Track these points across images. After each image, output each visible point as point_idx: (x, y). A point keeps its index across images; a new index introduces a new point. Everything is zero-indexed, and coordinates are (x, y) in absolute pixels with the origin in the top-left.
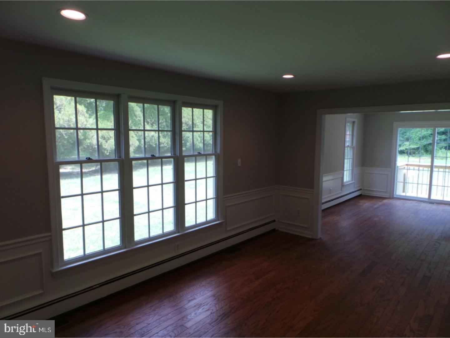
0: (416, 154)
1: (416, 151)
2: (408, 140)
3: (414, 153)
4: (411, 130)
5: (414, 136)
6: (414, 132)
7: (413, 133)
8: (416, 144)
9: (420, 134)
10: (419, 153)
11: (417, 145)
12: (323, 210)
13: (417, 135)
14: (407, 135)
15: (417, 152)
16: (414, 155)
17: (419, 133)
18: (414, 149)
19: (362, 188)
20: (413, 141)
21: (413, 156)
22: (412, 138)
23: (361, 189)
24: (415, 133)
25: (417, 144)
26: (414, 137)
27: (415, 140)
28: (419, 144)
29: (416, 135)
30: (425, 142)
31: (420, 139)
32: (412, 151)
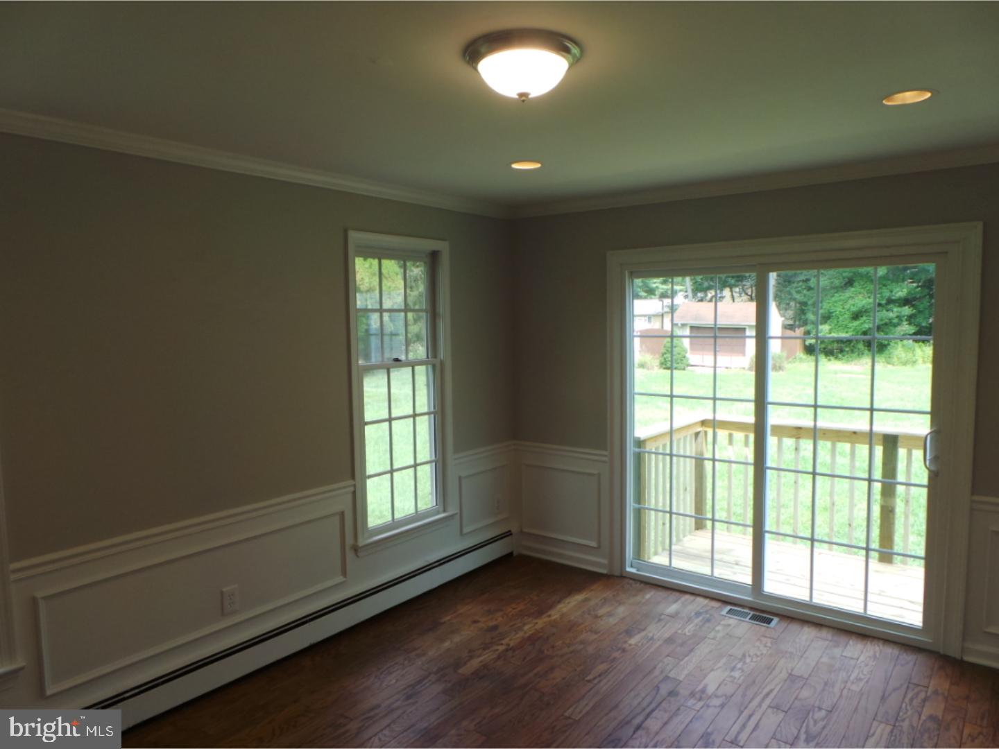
0: (845, 353)
1: (846, 346)
2: (827, 318)
3: (841, 351)
4: (833, 296)
5: (839, 309)
6: (840, 300)
7: (836, 302)
8: (843, 329)
9: (854, 305)
10: (852, 351)
11: (847, 332)
13: (847, 307)
14: (824, 307)
15: (847, 349)
16: (840, 356)
17: (851, 302)
18: (840, 341)
19: (514, 531)
20: (838, 322)
21: (840, 359)
22: (834, 314)
23: (508, 534)
24: (841, 303)
25: (846, 330)
26: (840, 312)
27: (841, 319)
28: (852, 330)
29: (843, 308)
30: (865, 323)
31: (856, 316)
32: (835, 345)
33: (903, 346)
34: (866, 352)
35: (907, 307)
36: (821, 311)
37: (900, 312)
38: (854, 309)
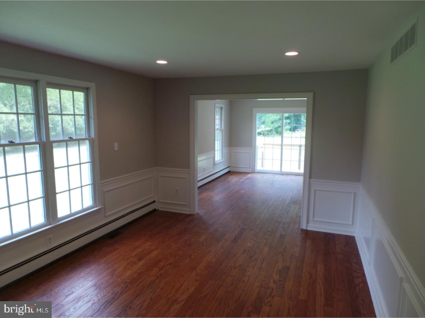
2: (263, 123)
3: (268, 134)
4: (265, 115)
5: (267, 120)
6: (268, 117)
7: (266, 117)
9: (272, 119)
10: (272, 134)
11: (270, 128)
12: (199, 188)
13: (270, 119)
14: (263, 119)
15: (270, 134)
16: (268, 136)
17: (271, 118)
18: (268, 131)
19: (230, 166)
22: (266, 122)
27: (268, 123)
28: (272, 127)
30: (276, 125)
31: (272, 123)
32: (267, 132)
33: (287, 132)
34: (276, 135)
35: (288, 120)
36: (262, 121)
37: (286, 121)
38: (272, 120)
